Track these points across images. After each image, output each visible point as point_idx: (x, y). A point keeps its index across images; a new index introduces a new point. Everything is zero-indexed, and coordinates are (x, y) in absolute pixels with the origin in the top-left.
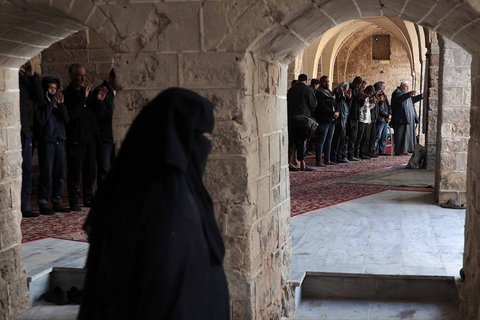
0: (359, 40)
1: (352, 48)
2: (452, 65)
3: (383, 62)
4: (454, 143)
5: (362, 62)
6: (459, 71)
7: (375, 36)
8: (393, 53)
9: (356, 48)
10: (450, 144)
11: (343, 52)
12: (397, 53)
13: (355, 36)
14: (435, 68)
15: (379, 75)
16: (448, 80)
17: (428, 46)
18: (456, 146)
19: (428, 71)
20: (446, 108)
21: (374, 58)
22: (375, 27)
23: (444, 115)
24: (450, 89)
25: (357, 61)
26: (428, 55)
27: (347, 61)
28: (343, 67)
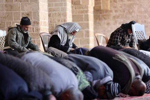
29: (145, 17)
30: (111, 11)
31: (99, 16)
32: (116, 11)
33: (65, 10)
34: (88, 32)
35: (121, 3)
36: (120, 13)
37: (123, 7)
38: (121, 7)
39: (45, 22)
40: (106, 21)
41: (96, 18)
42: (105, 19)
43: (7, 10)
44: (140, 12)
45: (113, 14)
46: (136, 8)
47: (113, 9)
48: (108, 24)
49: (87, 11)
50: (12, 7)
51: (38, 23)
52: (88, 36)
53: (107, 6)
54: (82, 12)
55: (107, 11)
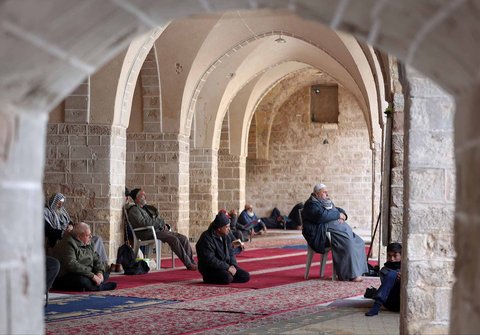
0: (291, 91)
1: (278, 103)
2: (426, 128)
3: (328, 127)
4: (432, 270)
5: (294, 126)
6: (438, 138)
7: (315, 87)
8: (343, 113)
9: (286, 104)
10: (424, 272)
11: (263, 109)
12: (348, 112)
13: (284, 84)
14: (399, 134)
15: (320, 146)
16: (418, 156)
17: (390, 98)
18: (434, 276)
19: (391, 139)
20: (415, 206)
21: (313, 120)
22: (313, 71)
23: (413, 218)
24: (422, 171)
25: (286, 124)
26: (390, 113)
27: (271, 124)
28: (264, 134)
29: (317, 172)
30: (270, 162)
31: (253, 168)
32: (277, 162)
33: (209, 166)
34: (238, 193)
35: (285, 151)
36: (282, 164)
37: (287, 157)
38: (284, 157)
39: (185, 188)
40: (263, 176)
41: (249, 170)
42: (261, 172)
43: (137, 171)
44: (311, 165)
45: (274, 165)
46: (304, 159)
47: (273, 159)
48: (265, 179)
49: (238, 164)
50: (143, 167)
51: (176, 190)
52: (238, 199)
53: (264, 154)
54: (231, 165)
55: (264, 161)
